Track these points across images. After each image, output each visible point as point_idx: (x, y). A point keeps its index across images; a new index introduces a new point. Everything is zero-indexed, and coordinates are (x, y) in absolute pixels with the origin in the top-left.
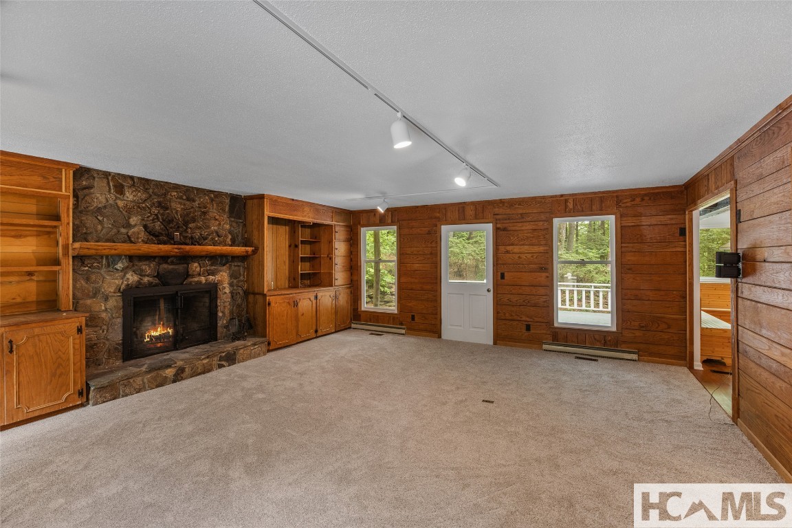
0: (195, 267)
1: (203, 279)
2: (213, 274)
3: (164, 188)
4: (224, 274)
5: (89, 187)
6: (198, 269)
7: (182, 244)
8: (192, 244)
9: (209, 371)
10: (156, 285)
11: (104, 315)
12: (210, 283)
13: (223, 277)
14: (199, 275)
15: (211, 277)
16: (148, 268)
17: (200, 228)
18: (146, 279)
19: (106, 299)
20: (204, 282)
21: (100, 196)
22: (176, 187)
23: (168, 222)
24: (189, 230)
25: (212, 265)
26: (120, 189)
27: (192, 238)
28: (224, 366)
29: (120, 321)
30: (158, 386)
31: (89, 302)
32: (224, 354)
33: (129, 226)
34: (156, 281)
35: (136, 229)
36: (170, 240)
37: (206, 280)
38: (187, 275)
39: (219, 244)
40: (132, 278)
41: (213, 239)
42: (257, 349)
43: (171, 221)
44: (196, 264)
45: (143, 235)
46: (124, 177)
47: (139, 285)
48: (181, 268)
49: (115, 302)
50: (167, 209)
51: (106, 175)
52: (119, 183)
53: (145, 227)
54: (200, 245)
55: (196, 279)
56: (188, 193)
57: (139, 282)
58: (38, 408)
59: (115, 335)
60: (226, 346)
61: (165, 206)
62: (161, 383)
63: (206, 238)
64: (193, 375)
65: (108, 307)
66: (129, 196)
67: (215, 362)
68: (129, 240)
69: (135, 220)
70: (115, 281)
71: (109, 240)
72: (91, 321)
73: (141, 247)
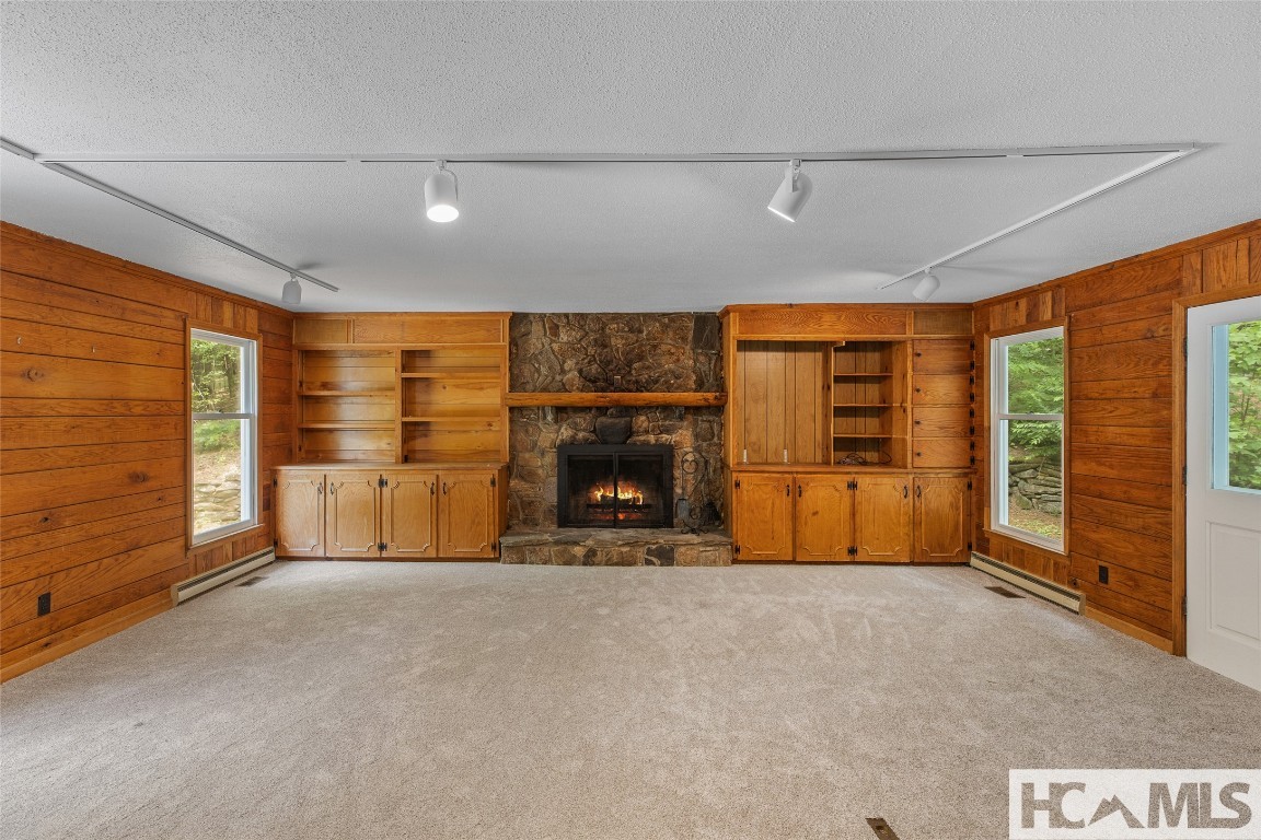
0: (642, 421)
1: (652, 438)
2: (668, 431)
3: (602, 320)
4: (685, 432)
5: (527, 334)
6: (645, 425)
7: (623, 391)
8: (638, 390)
9: (630, 564)
10: (592, 443)
11: (540, 471)
12: (662, 445)
13: (683, 438)
14: (647, 431)
15: (665, 437)
16: (582, 421)
17: (648, 368)
18: (581, 435)
19: (543, 454)
20: (653, 442)
21: (537, 340)
22: (616, 317)
23: (606, 363)
24: (633, 372)
25: (665, 419)
26: (555, 330)
27: (637, 382)
28: (654, 564)
29: (555, 479)
30: (565, 564)
31: (527, 455)
32: (654, 547)
33: (563, 372)
34: (593, 437)
35: (569, 376)
36: (609, 385)
37: (657, 441)
38: (629, 432)
39: (677, 388)
40: (566, 433)
41: (666, 382)
42: (710, 552)
43: (609, 362)
44: (643, 418)
45: (578, 382)
46: (558, 315)
47: (573, 442)
48: (623, 421)
49: (550, 458)
50: (606, 347)
51: (542, 317)
52: (553, 323)
53: (580, 371)
54: (648, 391)
55: (642, 438)
56: (633, 322)
57: (573, 437)
58: (462, 550)
59: (551, 496)
60: (663, 537)
61: (603, 344)
62: (570, 561)
63: (656, 382)
64: (609, 563)
65: (545, 465)
66: (564, 337)
67: (641, 553)
68: (564, 388)
69: (569, 364)
70: (551, 434)
71: (545, 390)
72: (528, 476)
73: (575, 397)
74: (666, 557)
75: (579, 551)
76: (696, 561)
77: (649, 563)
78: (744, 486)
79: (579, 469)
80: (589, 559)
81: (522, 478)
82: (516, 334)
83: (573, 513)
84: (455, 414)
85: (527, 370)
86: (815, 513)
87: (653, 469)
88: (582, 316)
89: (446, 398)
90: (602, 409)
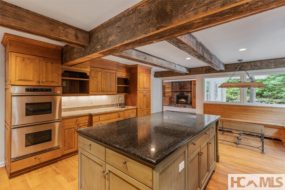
0: (185, 93)
1: (186, 95)
2: (187, 94)
3: (181, 82)
8: (185, 89)
10: (180, 95)
13: (189, 94)
14: (186, 94)
16: (179, 93)
21: (174, 84)
23: (181, 86)
24: (184, 87)
26: (176, 83)
31: (173, 96)
33: (177, 88)
36: (182, 89)
39: (188, 89)
40: (177, 94)
42: (189, 107)
45: (178, 89)
48: (183, 93)
49: (176, 96)
51: (175, 82)
53: (179, 87)
56: (184, 82)
58: (166, 105)
59: (176, 100)
60: (185, 105)
61: (181, 84)
63: (186, 88)
64: (179, 107)
65: (175, 97)
66: (177, 84)
67: (182, 106)
70: (176, 94)
71: (175, 89)
72: (174, 98)
73: (178, 90)
74: (185, 107)
75: (176, 106)
76: (188, 107)
77: (183, 107)
78: (193, 100)
79: (179, 98)
80: (177, 106)
81: (173, 98)
82: (172, 84)
83: (178, 102)
84: (167, 92)
85: (173, 87)
87: (186, 98)
88: (179, 82)
89: (167, 90)
90: (181, 91)
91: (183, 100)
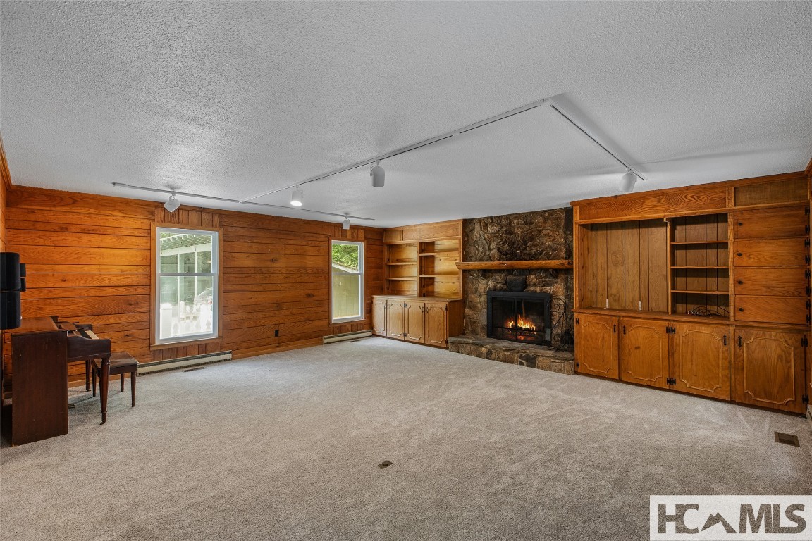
0: (532, 278)
1: (538, 289)
2: (547, 284)
3: (509, 219)
4: (559, 286)
5: (472, 230)
6: (534, 280)
7: (521, 260)
8: (530, 259)
9: (512, 362)
10: (505, 290)
11: (479, 305)
12: (545, 293)
13: (557, 288)
14: (536, 286)
15: (547, 288)
16: (499, 277)
17: (536, 245)
18: (499, 286)
19: (480, 295)
20: (538, 291)
21: (477, 232)
22: (517, 216)
23: (511, 244)
24: (527, 248)
25: (546, 277)
26: (486, 225)
27: (529, 254)
28: (524, 365)
29: (486, 310)
30: (477, 356)
31: (473, 296)
32: (524, 354)
33: (490, 250)
34: (505, 287)
35: (493, 252)
36: (513, 257)
37: (541, 290)
38: (525, 285)
39: (553, 257)
40: (491, 284)
41: (547, 253)
42: (558, 363)
43: (514, 243)
44: (533, 276)
45: (497, 256)
46: (487, 218)
47: (495, 289)
48: (521, 278)
49: (483, 298)
50: (512, 234)
51: (480, 220)
52: (485, 223)
53: (498, 250)
54: (536, 259)
55: (532, 289)
56: (528, 218)
57: (495, 287)
58: (433, 341)
59: (483, 318)
60: (532, 349)
61: (510, 233)
62: (479, 355)
63: (541, 253)
64: (499, 360)
65: (481, 301)
66: (490, 230)
67: (517, 357)
68: (490, 259)
69: (493, 245)
70: (483, 285)
71: (481, 260)
72: (474, 307)
73: (495, 264)
74: (531, 361)
75: (484, 350)
76: (549, 368)
77: (521, 364)
78: (582, 322)
79: (499, 305)
80: (488, 356)
81: (470, 308)
82: (467, 230)
83: (495, 330)
84: (444, 273)
85: (471, 248)
86: (638, 348)
87: (539, 307)
88: (499, 217)
89: (441, 265)
90: (510, 271)
91: (527, 326)
